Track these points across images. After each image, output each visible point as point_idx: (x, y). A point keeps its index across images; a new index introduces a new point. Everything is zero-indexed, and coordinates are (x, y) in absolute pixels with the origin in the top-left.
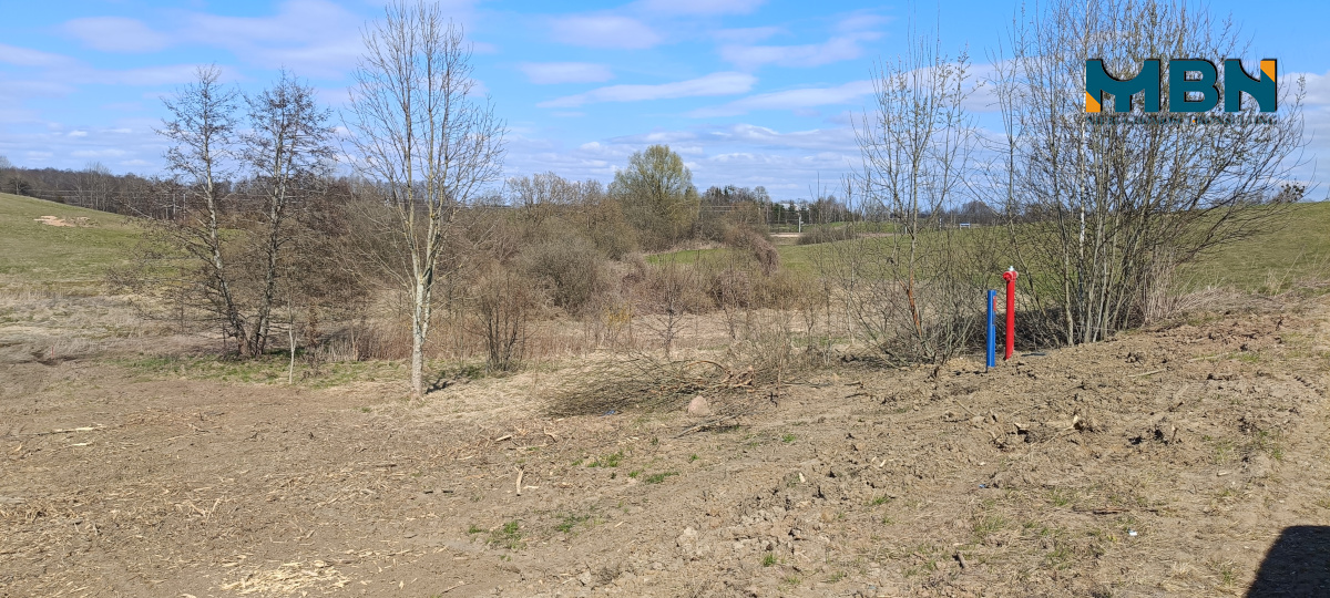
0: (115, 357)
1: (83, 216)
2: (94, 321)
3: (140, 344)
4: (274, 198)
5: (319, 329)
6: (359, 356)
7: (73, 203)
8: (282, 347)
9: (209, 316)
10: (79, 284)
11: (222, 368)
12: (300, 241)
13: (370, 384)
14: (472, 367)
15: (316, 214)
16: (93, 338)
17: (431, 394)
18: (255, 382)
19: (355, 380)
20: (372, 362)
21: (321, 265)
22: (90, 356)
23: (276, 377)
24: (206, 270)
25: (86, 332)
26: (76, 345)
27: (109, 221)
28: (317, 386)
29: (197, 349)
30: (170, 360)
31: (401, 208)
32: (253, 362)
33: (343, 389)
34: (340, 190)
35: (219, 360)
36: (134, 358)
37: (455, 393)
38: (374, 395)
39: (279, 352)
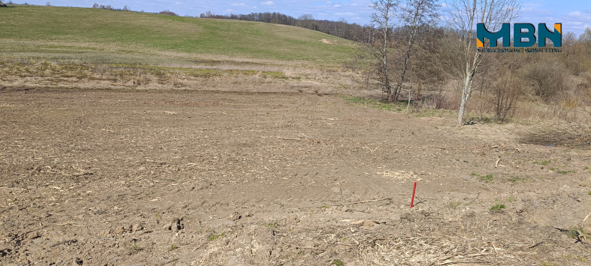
0: (342, 96)
1: (336, 40)
2: (336, 81)
3: (351, 92)
4: (411, 36)
5: (421, 93)
6: (437, 106)
7: (333, 34)
8: (405, 99)
9: (378, 83)
10: (332, 67)
11: (380, 105)
12: (419, 55)
13: (439, 118)
14: (487, 118)
15: (428, 43)
16: (335, 88)
17: (465, 126)
18: (392, 111)
19: (433, 116)
20: (441, 110)
21: (426, 66)
22: (334, 94)
23: (401, 110)
24: (380, 64)
25: (333, 85)
26: (329, 90)
27: (345, 42)
28: (417, 116)
29: (371, 96)
30: (361, 99)
31: (465, 42)
32: (392, 104)
33: (428, 118)
34: (439, 33)
35: (379, 101)
36: (349, 97)
37: (476, 127)
38: (441, 123)
39: (403, 101)
